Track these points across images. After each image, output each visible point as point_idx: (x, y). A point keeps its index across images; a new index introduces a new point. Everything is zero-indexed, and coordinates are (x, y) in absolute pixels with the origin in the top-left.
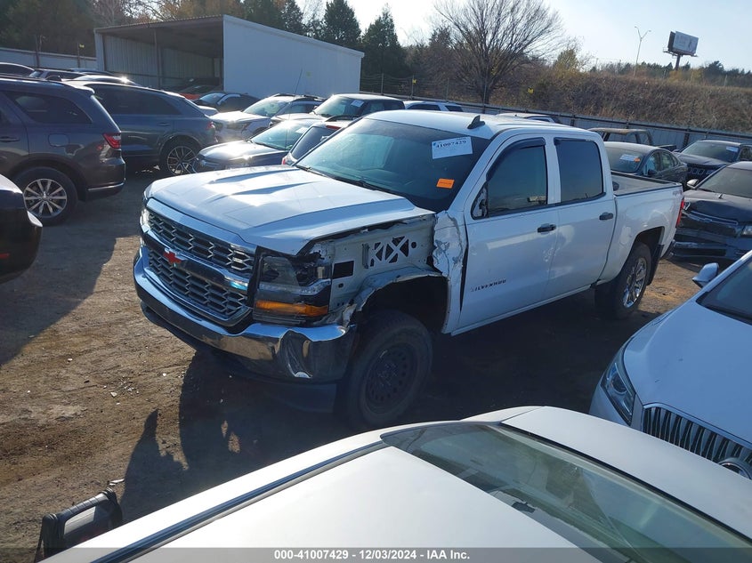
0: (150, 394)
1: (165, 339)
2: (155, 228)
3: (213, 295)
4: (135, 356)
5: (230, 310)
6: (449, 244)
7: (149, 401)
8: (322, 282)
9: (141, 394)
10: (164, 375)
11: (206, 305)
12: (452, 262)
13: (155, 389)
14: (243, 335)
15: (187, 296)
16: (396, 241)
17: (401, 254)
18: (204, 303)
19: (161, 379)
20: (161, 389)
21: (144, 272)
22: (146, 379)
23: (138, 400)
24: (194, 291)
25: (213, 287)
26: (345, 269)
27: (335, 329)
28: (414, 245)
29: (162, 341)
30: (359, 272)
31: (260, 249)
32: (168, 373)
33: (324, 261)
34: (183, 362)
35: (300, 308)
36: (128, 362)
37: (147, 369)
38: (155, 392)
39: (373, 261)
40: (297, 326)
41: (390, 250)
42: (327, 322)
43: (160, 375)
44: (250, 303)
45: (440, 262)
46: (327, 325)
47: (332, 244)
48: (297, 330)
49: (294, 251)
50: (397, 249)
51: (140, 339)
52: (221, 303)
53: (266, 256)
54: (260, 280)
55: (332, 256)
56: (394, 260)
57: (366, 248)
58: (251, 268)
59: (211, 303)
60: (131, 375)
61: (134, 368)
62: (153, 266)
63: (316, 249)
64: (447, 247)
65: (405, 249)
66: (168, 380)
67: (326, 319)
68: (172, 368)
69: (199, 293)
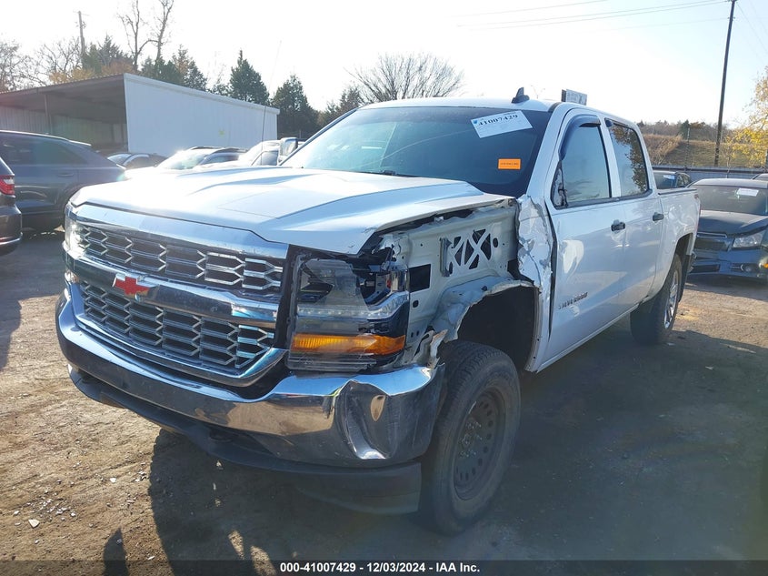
0: (94, 515)
1: (104, 427)
2: (93, 249)
3: (208, 339)
4: (60, 457)
5: (242, 360)
6: (533, 242)
7: (94, 526)
8: (396, 296)
9: (79, 518)
10: (113, 480)
11: (196, 357)
12: (540, 267)
13: (101, 504)
14: (268, 400)
15: (159, 346)
16: (476, 237)
17: (482, 255)
18: (193, 353)
19: (108, 487)
20: (111, 503)
21: (76, 321)
22: (84, 491)
23: (76, 528)
24: (173, 337)
25: (209, 325)
26: (419, 278)
27: (418, 372)
28: (496, 244)
29: (99, 429)
30: (437, 282)
31: (294, 251)
32: (118, 477)
33: (396, 263)
34: (139, 457)
35: (368, 342)
36: (50, 468)
37: (83, 474)
38: (102, 511)
39: (451, 264)
40: (362, 372)
41: (470, 250)
42: (403, 363)
43: (105, 481)
44: (281, 342)
45: (526, 268)
46: (402, 367)
47: (405, 236)
48: (363, 380)
49: (354, 247)
50: (477, 248)
51: (65, 431)
52: (227, 351)
53: (306, 259)
54: (296, 303)
55: (407, 256)
56: (474, 265)
57: (445, 244)
58: (277, 284)
59: (207, 352)
60: (58, 488)
61: (62, 475)
62: (93, 311)
63: (388, 242)
64: (530, 247)
65: (486, 249)
66: (121, 488)
67: (400, 359)
68: (122, 469)
69: (181, 339)
